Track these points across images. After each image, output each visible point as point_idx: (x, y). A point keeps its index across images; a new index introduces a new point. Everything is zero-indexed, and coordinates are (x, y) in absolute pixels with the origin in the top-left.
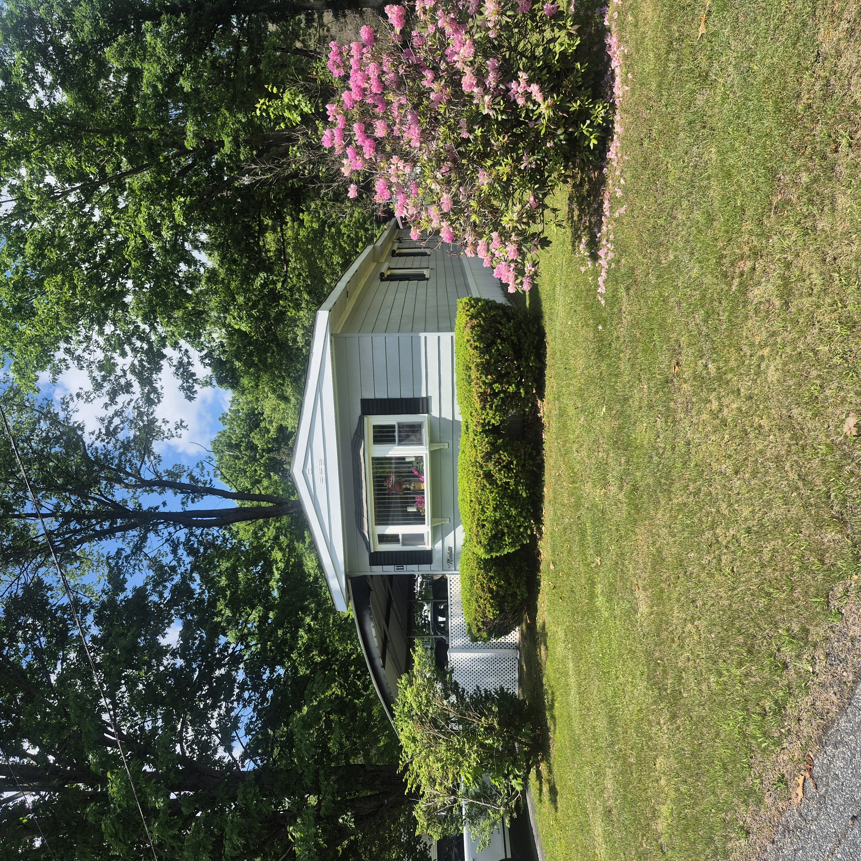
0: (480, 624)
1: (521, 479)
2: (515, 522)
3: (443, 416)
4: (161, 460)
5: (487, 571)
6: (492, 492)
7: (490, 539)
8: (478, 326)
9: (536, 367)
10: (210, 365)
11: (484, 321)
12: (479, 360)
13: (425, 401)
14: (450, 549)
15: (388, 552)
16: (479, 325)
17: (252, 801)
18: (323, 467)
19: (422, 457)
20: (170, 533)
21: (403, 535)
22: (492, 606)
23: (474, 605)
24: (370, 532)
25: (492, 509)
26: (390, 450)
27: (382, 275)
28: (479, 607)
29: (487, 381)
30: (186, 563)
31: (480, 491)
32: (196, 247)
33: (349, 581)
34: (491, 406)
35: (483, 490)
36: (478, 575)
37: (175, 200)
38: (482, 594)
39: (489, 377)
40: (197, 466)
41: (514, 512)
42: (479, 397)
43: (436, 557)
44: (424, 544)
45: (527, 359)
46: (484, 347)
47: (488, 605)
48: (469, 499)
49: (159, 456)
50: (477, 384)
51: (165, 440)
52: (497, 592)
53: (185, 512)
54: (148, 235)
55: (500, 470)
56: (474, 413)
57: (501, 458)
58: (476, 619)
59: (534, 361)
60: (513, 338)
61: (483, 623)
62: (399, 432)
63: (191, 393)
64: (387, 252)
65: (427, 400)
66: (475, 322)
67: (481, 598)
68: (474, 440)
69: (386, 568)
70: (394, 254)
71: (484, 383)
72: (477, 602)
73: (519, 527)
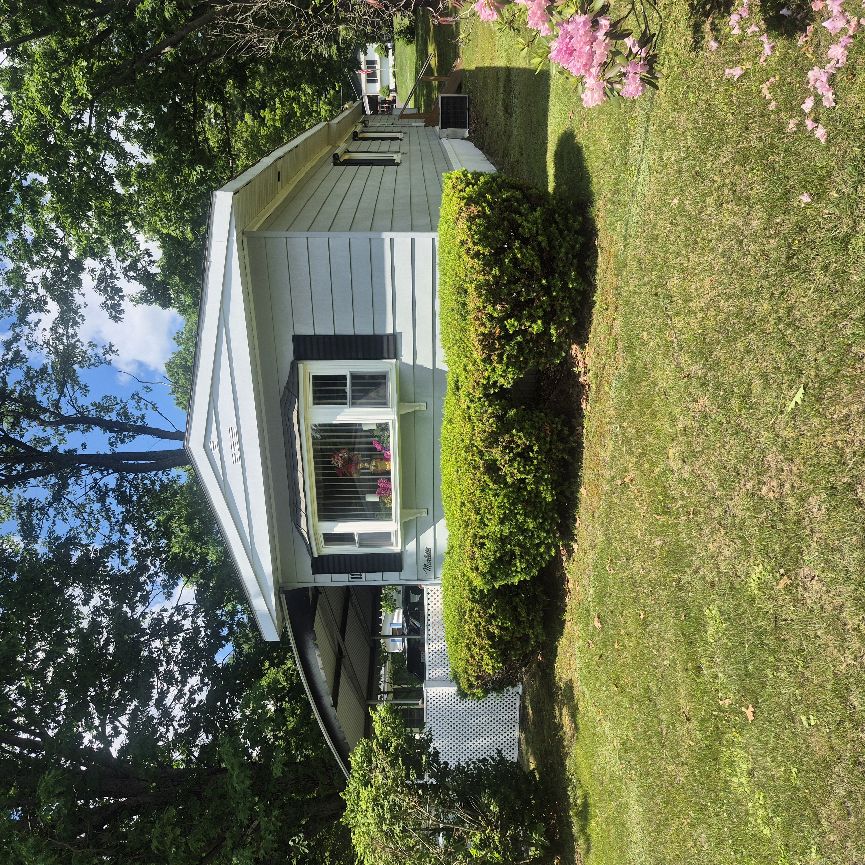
0: (472, 679)
1: (544, 473)
2: (531, 538)
3: (418, 362)
4: (88, 391)
5: (486, 606)
6: (498, 495)
7: (492, 565)
8: (479, 217)
9: (577, 291)
10: (135, 278)
11: (491, 208)
12: (481, 278)
13: (391, 339)
14: (428, 550)
15: (339, 556)
16: (482, 215)
17: (170, 848)
18: (236, 439)
19: (387, 424)
20: (95, 480)
21: (360, 535)
22: (492, 657)
23: (464, 653)
24: (311, 532)
25: (497, 521)
26: (339, 414)
27: (336, 157)
28: (472, 657)
29: (495, 315)
30: (116, 513)
31: (478, 493)
32: (128, 138)
33: (283, 597)
34: (500, 356)
35: (482, 491)
36: (472, 610)
37: (76, 65)
38: (477, 640)
39: (498, 307)
40: (133, 398)
41: (531, 525)
42: (480, 342)
43: (408, 562)
44: (391, 545)
45: (564, 276)
46: (491, 254)
47: (486, 657)
48: (459, 500)
49: (85, 386)
50: (477, 319)
51: (92, 367)
52: (500, 637)
53: (114, 453)
54: (46, 110)
55: (512, 461)
56: (470, 367)
57: (513, 441)
58: (466, 672)
59: (575, 281)
60: (540, 238)
61: (477, 678)
62: (353, 384)
63: (117, 312)
64: (349, 135)
65: (395, 338)
66: (475, 209)
67: (475, 644)
68: (469, 408)
69: (337, 577)
70: (355, 136)
71: (490, 317)
72: (469, 649)
73: (538, 545)
